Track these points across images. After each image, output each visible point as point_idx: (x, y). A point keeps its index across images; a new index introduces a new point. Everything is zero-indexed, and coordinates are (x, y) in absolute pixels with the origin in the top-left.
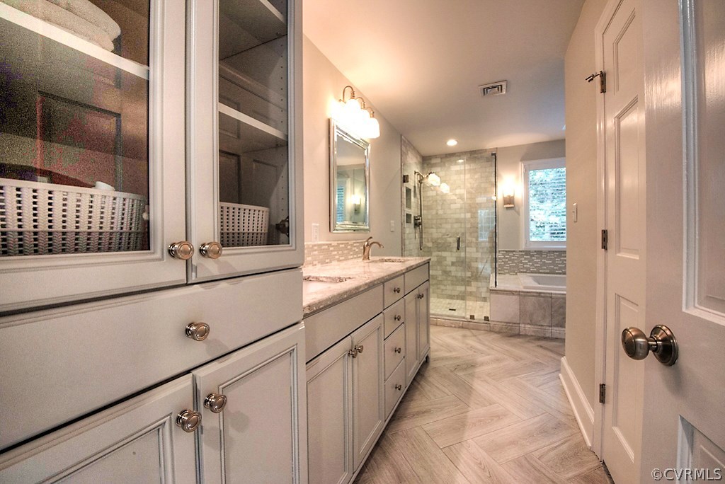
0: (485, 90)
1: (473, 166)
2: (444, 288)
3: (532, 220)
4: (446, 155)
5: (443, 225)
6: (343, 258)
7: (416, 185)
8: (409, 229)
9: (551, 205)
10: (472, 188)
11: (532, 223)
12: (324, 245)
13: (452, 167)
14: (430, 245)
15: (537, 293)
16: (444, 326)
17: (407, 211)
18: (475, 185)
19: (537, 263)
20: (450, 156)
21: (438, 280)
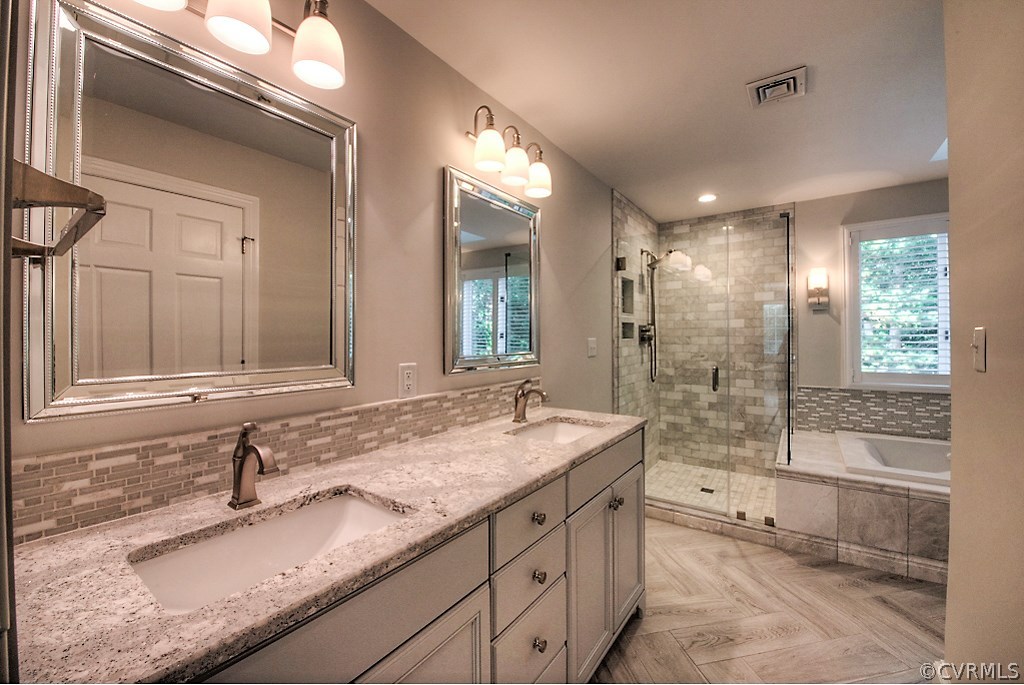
0: (760, 93)
1: (748, 236)
2: (697, 447)
3: (866, 319)
4: (699, 218)
5: (694, 340)
6: (477, 418)
7: (645, 273)
8: (630, 348)
9: (900, 292)
10: (748, 276)
11: (867, 325)
12: (427, 400)
13: (709, 239)
14: (671, 372)
15: (876, 485)
16: (687, 527)
17: (625, 318)
18: (753, 271)
19: (876, 413)
20: (706, 220)
21: (684, 433)
